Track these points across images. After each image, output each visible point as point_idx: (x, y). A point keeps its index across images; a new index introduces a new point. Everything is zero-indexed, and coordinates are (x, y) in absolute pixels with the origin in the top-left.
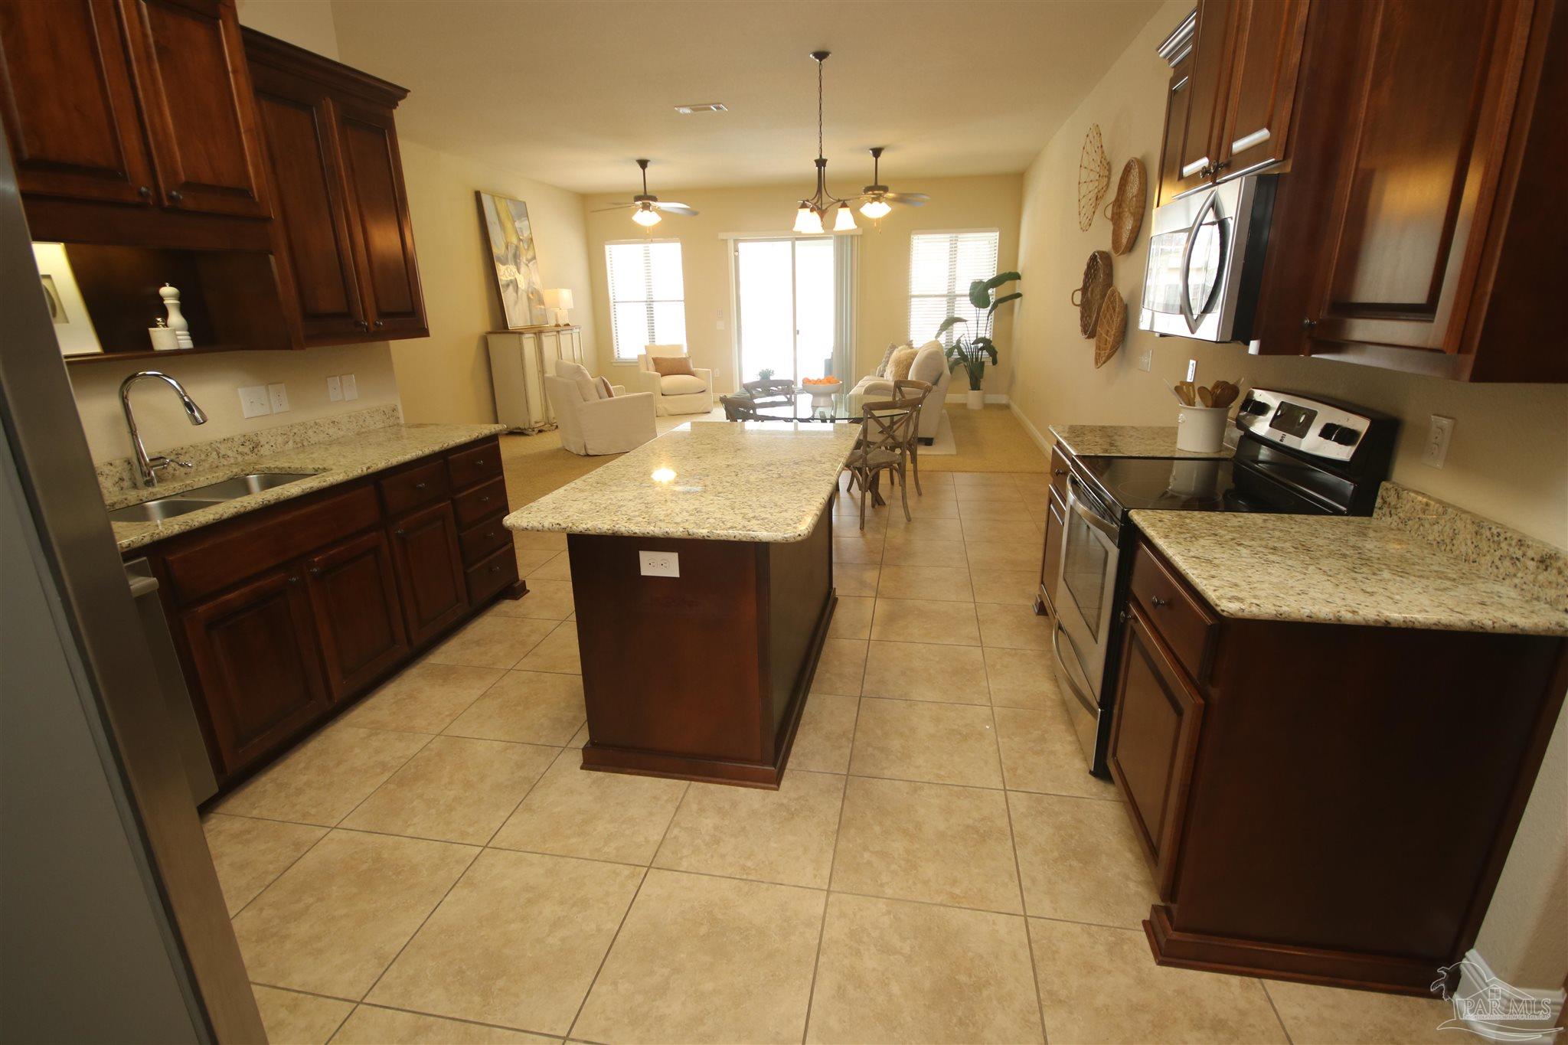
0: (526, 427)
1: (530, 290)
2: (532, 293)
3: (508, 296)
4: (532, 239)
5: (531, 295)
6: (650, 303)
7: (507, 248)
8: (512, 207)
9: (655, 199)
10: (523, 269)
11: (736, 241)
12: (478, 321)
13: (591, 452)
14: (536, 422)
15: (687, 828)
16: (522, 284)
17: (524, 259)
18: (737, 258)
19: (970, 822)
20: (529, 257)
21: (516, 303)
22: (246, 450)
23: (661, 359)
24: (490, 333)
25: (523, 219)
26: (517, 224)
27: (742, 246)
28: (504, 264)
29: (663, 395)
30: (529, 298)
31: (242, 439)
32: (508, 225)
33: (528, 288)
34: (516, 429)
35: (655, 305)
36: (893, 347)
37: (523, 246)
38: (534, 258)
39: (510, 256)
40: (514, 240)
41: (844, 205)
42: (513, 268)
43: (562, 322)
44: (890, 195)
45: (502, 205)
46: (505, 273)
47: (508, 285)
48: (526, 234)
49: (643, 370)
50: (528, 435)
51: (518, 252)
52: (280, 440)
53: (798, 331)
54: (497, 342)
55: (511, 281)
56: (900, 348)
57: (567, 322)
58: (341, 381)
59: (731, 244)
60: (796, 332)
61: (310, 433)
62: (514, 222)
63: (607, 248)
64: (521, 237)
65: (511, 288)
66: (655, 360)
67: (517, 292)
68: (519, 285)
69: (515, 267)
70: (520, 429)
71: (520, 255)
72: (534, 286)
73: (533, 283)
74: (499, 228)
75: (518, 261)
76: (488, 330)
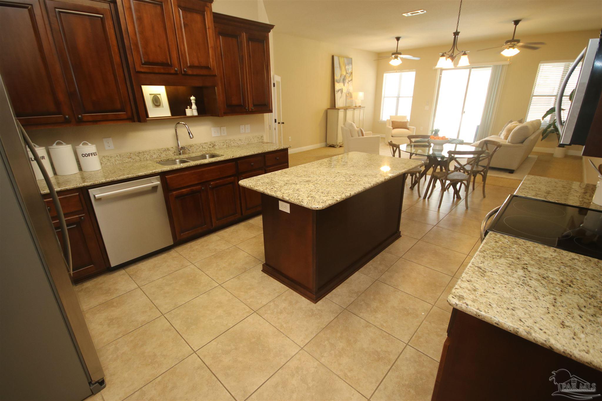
1: (347, 93)
3: (338, 95)
4: (352, 73)
5: (347, 95)
6: (398, 98)
7: (341, 77)
8: (346, 60)
9: (400, 54)
10: (346, 84)
11: (442, 70)
12: (325, 104)
14: (339, 143)
15: (276, 304)
16: (345, 91)
17: (347, 81)
18: (440, 78)
19: (379, 350)
20: (349, 80)
21: (341, 98)
22: (211, 146)
23: (395, 121)
24: (329, 109)
25: (350, 65)
26: (347, 67)
27: (444, 72)
28: (338, 83)
29: (392, 136)
30: (346, 96)
31: (210, 143)
32: (343, 68)
33: (347, 92)
34: (332, 145)
35: (400, 99)
36: (511, 122)
37: (348, 75)
38: (352, 80)
39: (342, 80)
40: (344, 73)
41: (465, 54)
43: (358, 105)
44: (521, 44)
45: (342, 60)
46: (338, 86)
47: (338, 91)
48: (350, 71)
49: (387, 126)
50: (335, 147)
51: (345, 78)
52: (222, 144)
53: (464, 112)
54: (330, 111)
55: (340, 89)
56: (514, 122)
57: (360, 105)
58: (245, 127)
59: (439, 71)
60: (463, 112)
61: (232, 142)
62: (346, 66)
63: (385, 75)
64: (347, 72)
65: (340, 92)
66: (393, 122)
67: (342, 94)
68: (343, 91)
69: (343, 84)
70: (333, 145)
71: (346, 79)
72: (350, 91)
73: (349, 90)
74: (339, 69)
75: (345, 81)
76: (329, 107)
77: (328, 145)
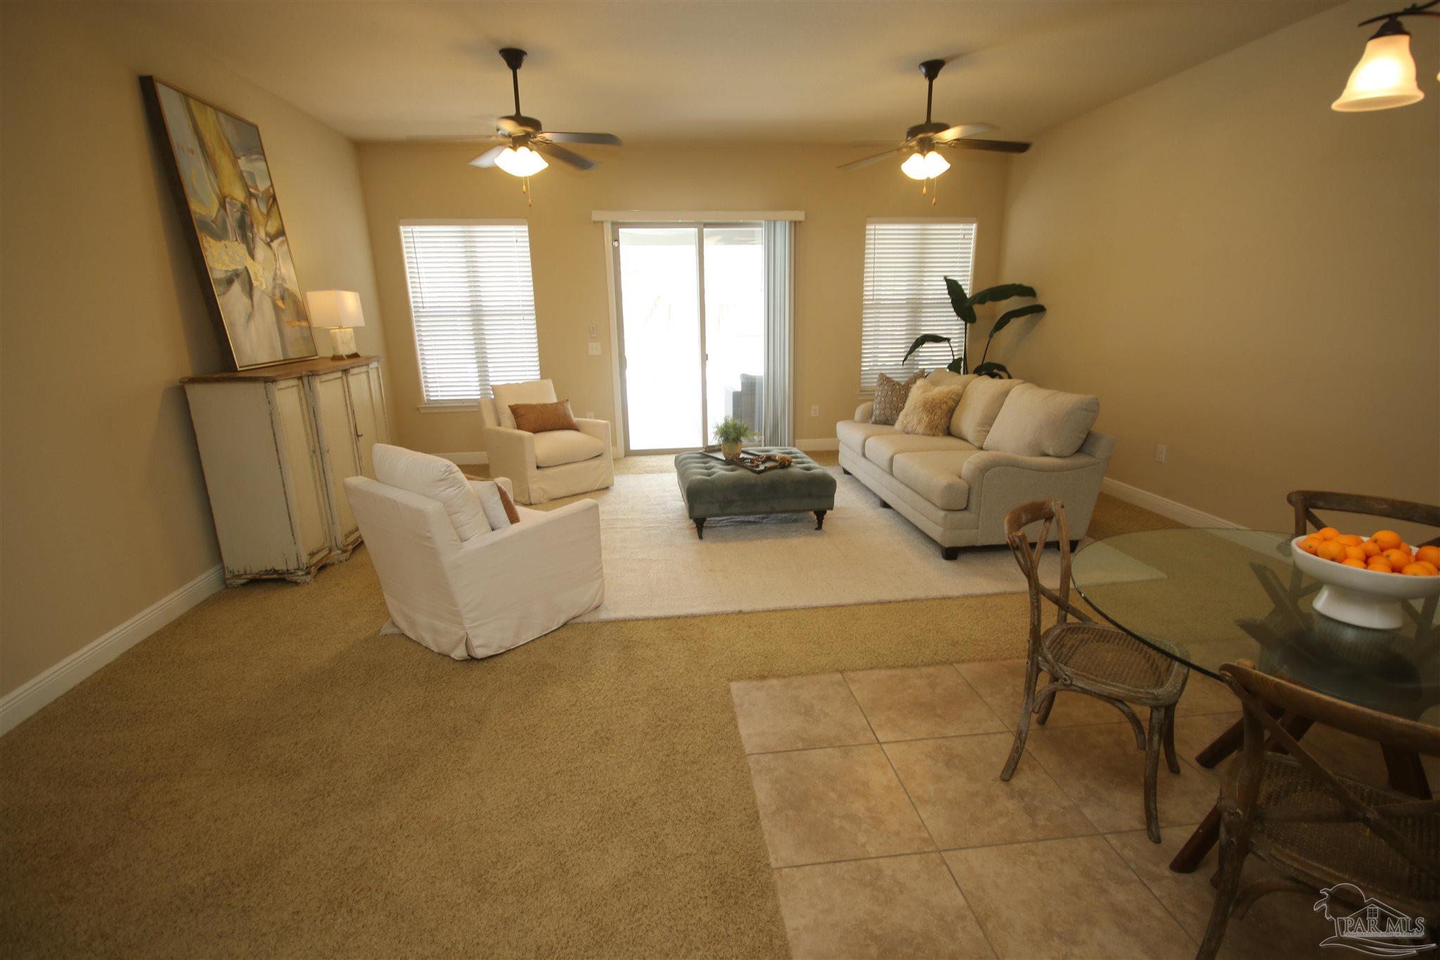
0: (292, 567)
1: (278, 292)
2: (283, 298)
3: (232, 304)
4: (275, 199)
5: (280, 303)
6: (477, 317)
7: (223, 205)
8: (229, 129)
10: (261, 251)
11: (616, 225)
13: (480, 653)
14: (312, 555)
16: (262, 281)
17: (260, 234)
18: (616, 252)
20: (272, 231)
21: (250, 317)
23: (524, 406)
24: (193, 380)
25: (255, 157)
26: (242, 162)
27: (623, 232)
28: (220, 236)
29: (538, 467)
30: (275, 307)
32: (224, 162)
33: (274, 288)
34: (267, 572)
35: (485, 322)
37: (258, 208)
38: (281, 233)
39: (231, 223)
40: (239, 195)
42: (241, 249)
43: (344, 350)
45: (206, 121)
46: (219, 257)
47: (229, 282)
48: (263, 186)
49: (490, 423)
50: (296, 583)
51: (248, 219)
54: (206, 398)
55: (237, 274)
57: (354, 350)
59: (608, 229)
60: (704, 357)
62: (236, 158)
63: (403, 230)
64: (252, 190)
65: (236, 287)
66: (515, 410)
67: (251, 296)
68: (255, 283)
69: (244, 247)
70: (276, 572)
71: (252, 225)
72: (285, 285)
73: (283, 280)
74: (202, 160)
75: (249, 234)
76: (189, 373)
77: (239, 576)
